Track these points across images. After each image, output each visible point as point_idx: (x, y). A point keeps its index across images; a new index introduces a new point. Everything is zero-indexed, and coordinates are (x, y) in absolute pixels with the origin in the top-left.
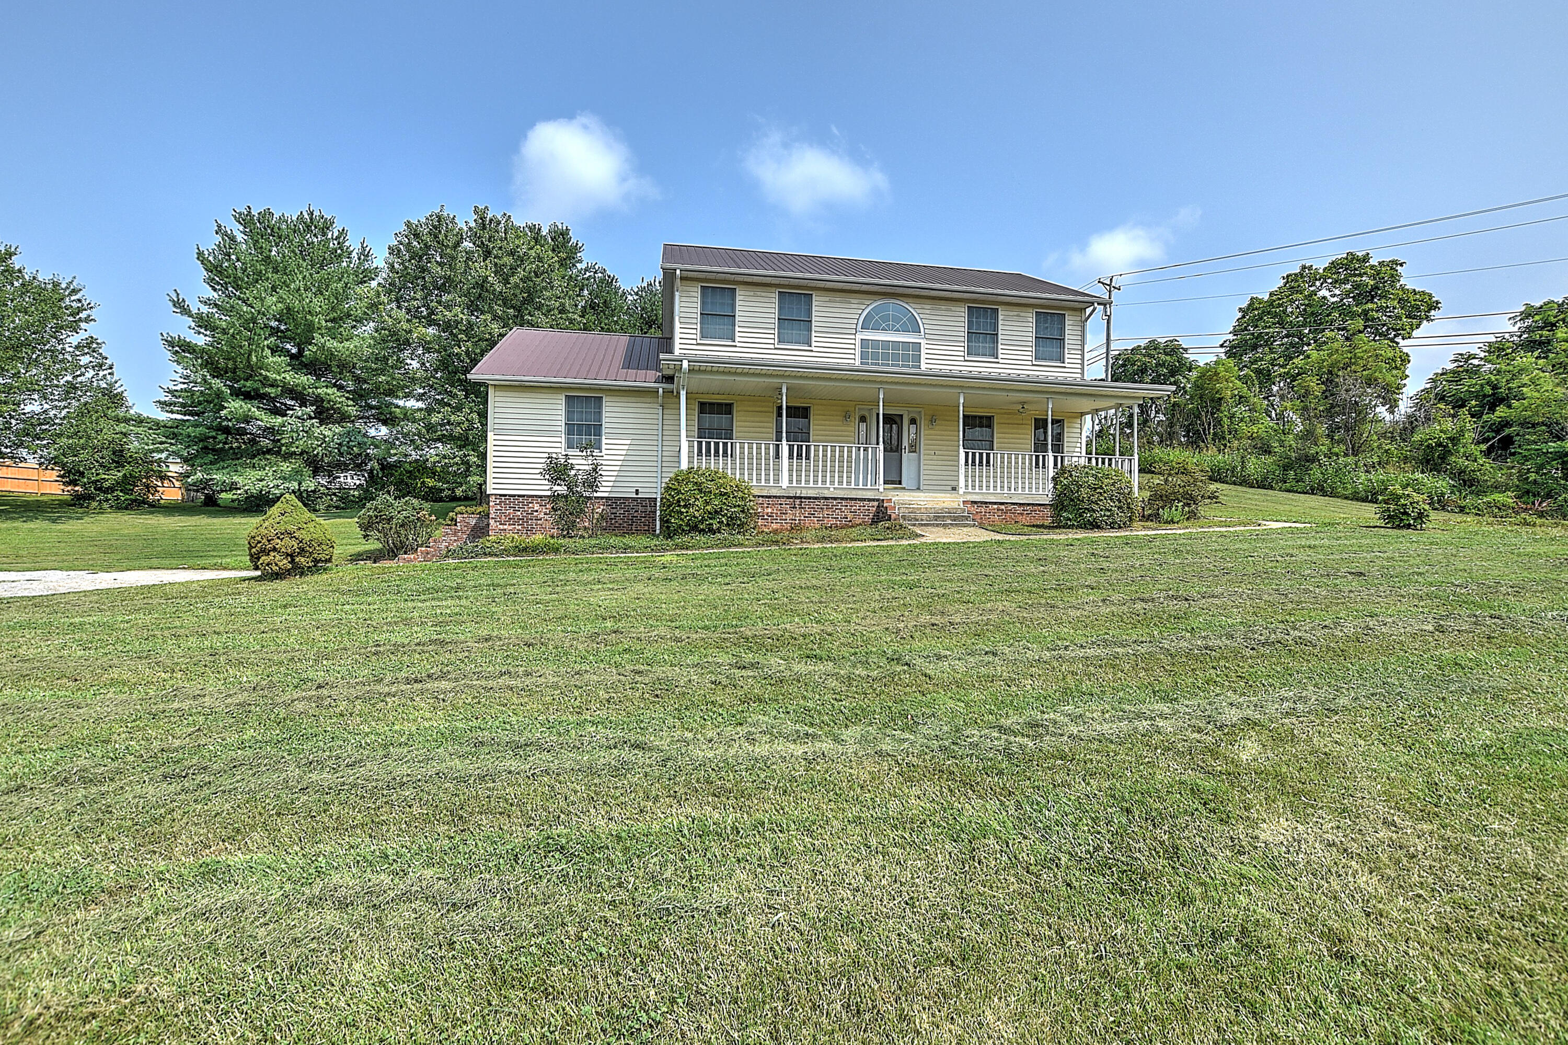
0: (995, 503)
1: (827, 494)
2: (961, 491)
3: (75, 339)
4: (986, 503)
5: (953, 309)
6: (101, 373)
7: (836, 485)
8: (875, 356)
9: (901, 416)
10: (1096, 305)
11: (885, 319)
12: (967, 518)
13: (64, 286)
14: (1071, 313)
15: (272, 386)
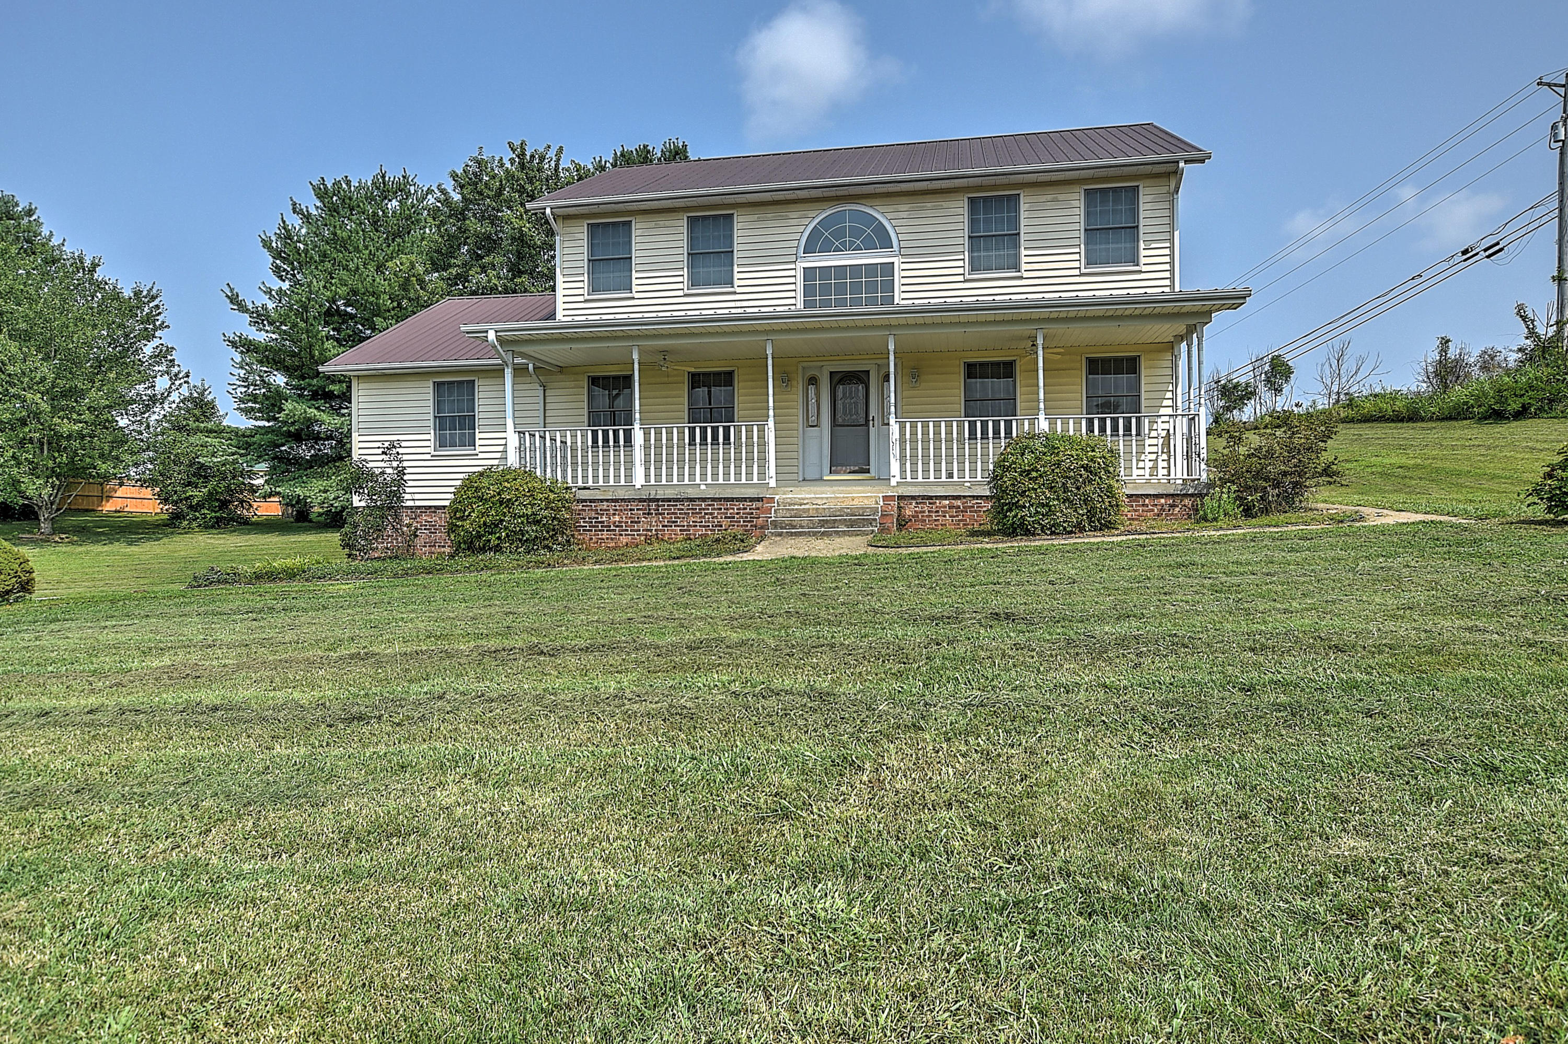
0: (946, 497)
1: (692, 492)
2: (893, 482)
3: (148, 349)
4: (930, 498)
5: (945, 204)
6: (177, 383)
7: (709, 481)
8: (826, 289)
9: (868, 371)
10: (1182, 164)
11: (840, 234)
12: (870, 522)
13: (145, 293)
14: (1148, 182)
15: (340, 382)
